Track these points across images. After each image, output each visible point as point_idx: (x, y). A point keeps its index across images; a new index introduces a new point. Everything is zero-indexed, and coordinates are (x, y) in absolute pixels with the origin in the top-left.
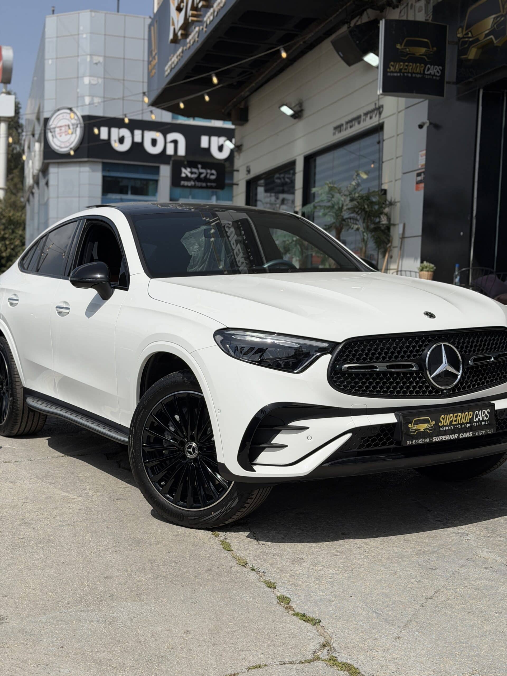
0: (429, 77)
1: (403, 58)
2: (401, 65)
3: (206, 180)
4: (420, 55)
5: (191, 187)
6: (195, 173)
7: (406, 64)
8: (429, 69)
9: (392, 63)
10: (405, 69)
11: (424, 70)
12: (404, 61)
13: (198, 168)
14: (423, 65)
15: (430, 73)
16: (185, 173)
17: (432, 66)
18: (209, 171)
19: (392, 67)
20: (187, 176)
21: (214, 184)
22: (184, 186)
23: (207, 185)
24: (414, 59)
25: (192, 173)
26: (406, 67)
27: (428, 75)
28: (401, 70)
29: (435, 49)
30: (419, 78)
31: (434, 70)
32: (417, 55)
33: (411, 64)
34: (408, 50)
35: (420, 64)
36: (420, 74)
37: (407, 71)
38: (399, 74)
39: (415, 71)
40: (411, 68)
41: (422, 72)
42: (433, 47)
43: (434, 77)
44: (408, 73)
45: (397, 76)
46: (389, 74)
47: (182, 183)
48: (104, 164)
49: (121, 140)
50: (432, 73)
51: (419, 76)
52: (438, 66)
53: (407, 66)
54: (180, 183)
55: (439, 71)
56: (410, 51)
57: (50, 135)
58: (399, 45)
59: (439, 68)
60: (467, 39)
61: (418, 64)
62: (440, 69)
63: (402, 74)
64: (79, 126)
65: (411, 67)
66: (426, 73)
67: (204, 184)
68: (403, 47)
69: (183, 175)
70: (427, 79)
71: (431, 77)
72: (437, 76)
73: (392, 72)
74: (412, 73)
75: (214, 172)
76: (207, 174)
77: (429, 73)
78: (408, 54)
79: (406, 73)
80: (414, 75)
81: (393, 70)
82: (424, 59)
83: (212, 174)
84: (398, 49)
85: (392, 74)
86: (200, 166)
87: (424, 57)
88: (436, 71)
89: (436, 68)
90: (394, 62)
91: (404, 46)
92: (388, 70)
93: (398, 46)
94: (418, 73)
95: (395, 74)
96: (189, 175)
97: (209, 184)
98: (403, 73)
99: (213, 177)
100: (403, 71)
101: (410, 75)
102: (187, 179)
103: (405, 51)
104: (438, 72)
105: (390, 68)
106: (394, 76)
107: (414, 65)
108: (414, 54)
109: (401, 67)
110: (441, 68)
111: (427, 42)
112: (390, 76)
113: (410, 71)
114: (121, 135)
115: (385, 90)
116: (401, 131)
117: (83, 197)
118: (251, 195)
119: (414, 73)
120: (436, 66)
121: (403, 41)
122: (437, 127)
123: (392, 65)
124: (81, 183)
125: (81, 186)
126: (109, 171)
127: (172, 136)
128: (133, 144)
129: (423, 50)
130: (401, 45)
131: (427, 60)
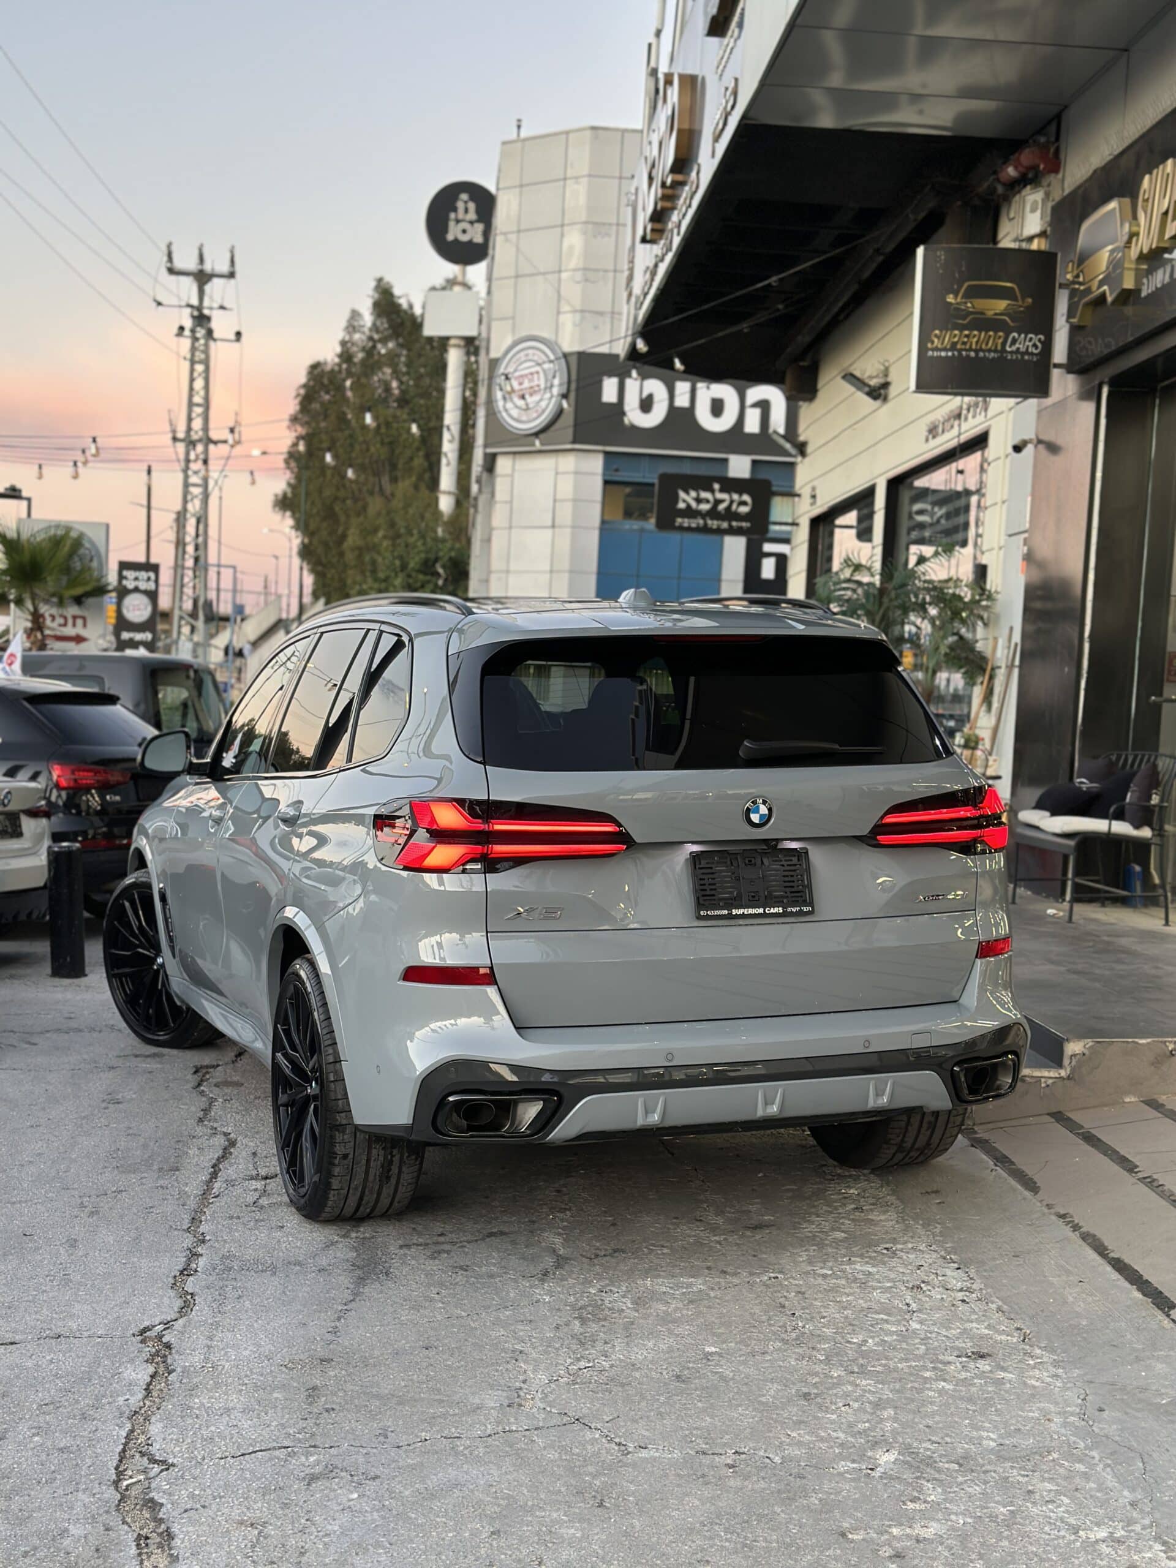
0: (1015, 357)
1: (961, 322)
2: (955, 336)
3: (730, 515)
4: (996, 314)
5: (698, 530)
6: (708, 501)
7: (967, 332)
8: (1014, 341)
9: (937, 332)
10: (964, 343)
11: (1004, 344)
12: (962, 328)
13: (713, 491)
14: (1001, 334)
15: (1018, 349)
16: (684, 501)
17: (1023, 336)
18: (735, 497)
19: (936, 340)
20: (689, 506)
21: (745, 524)
22: (681, 528)
23: (730, 526)
24: (983, 323)
25: (699, 500)
26: (965, 340)
27: (1011, 352)
28: (954, 345)
29: (1030, 300)
30: (994, 358)
31: (1026, 343)
32: (990, 313)
33: (976, 332)
34: (969, 305)
35: (996, 332)
36: (996, 351)
37: (968, 346)
38: (950, 354)
39: (984, 346)
40: (975, 340)
41: (999, 348)
42: (1023, 299)
43: (1026, 357)
44: (971, 349)
45: (947, 357)
46: (930, 353)
47: (679, 520)
48: (607, 455)
49: (646, 405)
50: (1023, 349)
51: (992, 355)
52: (1036, 335)
53: (967, 336)
54: (674, 521)
55: (1039, 345)
56: (973, 307)
57: (499, 396)
59: (1036, 338)
60: (1077, 286)
61: (991, 333)
62: (1040, 340)
63: (956, 353)
64: (558, 375)
65: (976, 338)
66: (1008, 349)
67: (725, 525)
69: (681, 505)
70: (1011, 360)
71: (1019, 356)
72: (1032, 354)
73: (937, 349)
74: (976, 351)
75: (746, 498)
76: (732, 502)
77: (1014, 348)
78: (968, 313)
79: (966, 350)
80: (981, 354)
81: (940, 346)
83: (744, 503)
84: (951, 304)
85: (935, 354)
86: (716, 486)
87: (1007, 319)
88: (1030, 344)
89: (1031, 339)
90: (941, 330)
91: (965, 296)
92: (929, 345)
93: (950, 299)
94: (990, 351)
95: (943, 354)
96: (694, 504)
97: (734, 524)
98: (960, 351)
99: (744, 509)
100: (959, 346)
101: (973, 354)
102: (689, 512)
103: (963, 307)
104: (1035, 346)
105: (933, 342)
106: (941, 357)
107: (983, 334)
108: (982, 313)
109: (956, 339)
110: (1042, 337)
111: (1012, 288)
112: (932, 357)
113: (974, 346)
114: (645, 394)
115: (924, 385)
116: (1010, 450)
117: (560, 527)
118: (820, 547)
119: (981, 350)
120: (1030, 336)
121: (960, 287)
122: (1053, 448)
123: (936, 336)
124: (558, 497)
125: (557, 504)
126: (617, 470)
127: (758, 392)
128: (672, 410)
129: (1002, 305)
130: (956, 297)
131: (1012, 324)
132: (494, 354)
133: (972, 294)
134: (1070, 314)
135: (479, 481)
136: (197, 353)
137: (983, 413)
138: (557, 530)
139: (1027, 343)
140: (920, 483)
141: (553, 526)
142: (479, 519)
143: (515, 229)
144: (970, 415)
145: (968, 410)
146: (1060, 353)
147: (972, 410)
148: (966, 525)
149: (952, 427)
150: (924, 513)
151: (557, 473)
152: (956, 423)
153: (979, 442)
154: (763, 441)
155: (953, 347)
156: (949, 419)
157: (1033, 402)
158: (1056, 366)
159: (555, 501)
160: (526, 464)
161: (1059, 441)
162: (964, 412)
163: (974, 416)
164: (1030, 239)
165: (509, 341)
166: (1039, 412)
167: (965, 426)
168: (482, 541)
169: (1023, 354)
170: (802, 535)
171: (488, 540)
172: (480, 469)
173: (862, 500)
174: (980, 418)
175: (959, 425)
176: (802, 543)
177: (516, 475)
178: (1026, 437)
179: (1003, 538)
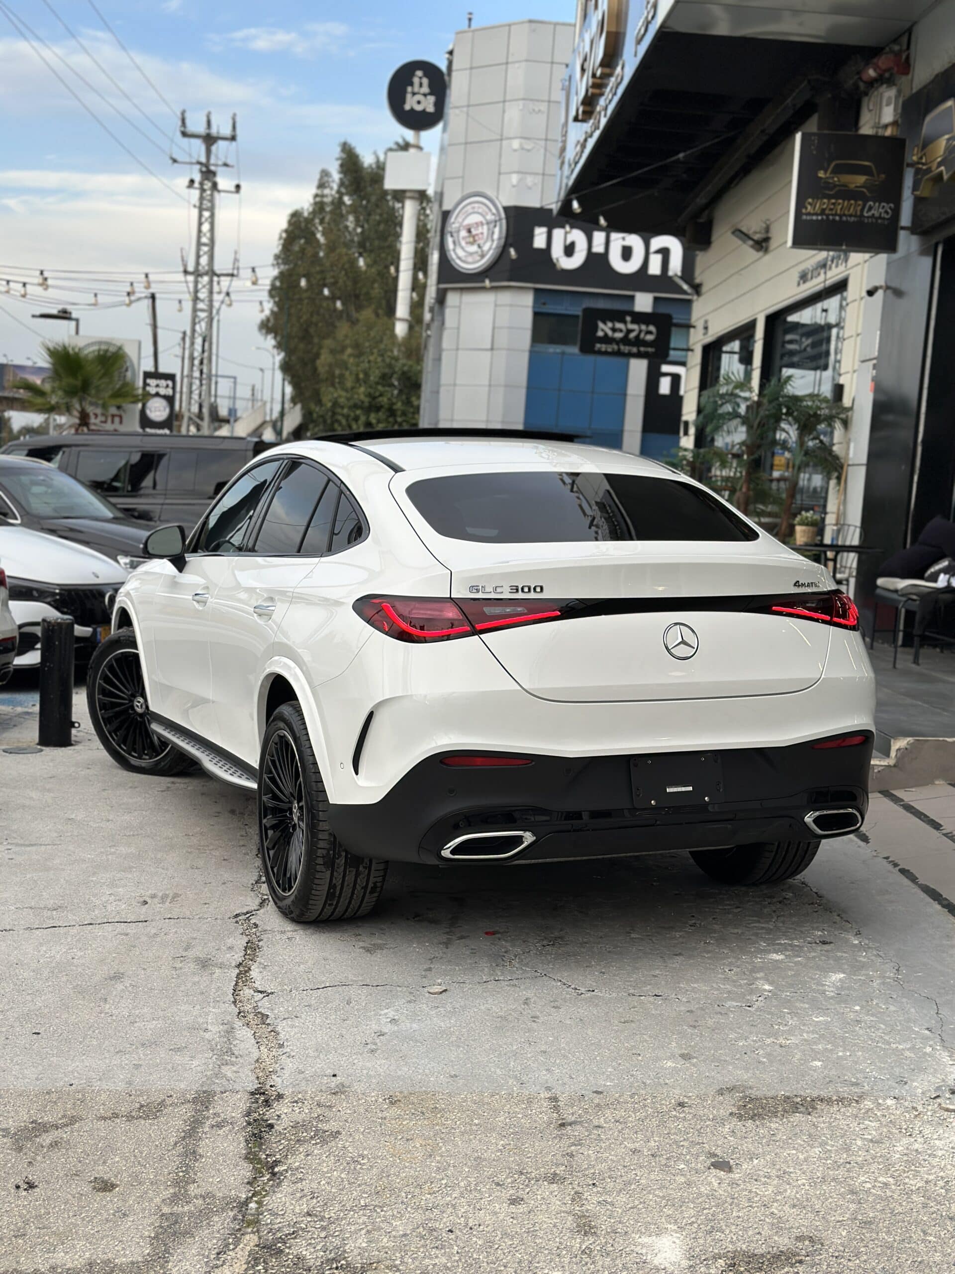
0: (870, 220)
1: (827, 192)
2: (824, 203)
3: (638, 342)
4: (857, 187)
5: (612, 353)
6: (621, 331)
7: (833, 201)
8: (870, 208)
9: (810, 200)
10: (831, 210)
11: (862, 210)
12: (829, 197)
13: (625, 323)
14: (860, 202)
15: (873, 215)
16: (602, 330)
17: (877, 204)
18: (643, 327)
19: (809, 207)
20: (606, 335)
21: (650, 350)
22: (600, 352)
23: (637, 350)
24: (847, 194)
25: (614, 330)
26: (832, 207)
27: (868, 217)
28: (823, 210)
29: (883, 176)
30: (854, 222)
31: (878, 210)
32: (852, 186)
33: (840, 201)
34: (836, 179)
35: (856, 200)
36: (855, 216)
37: (834, 212)
38: (820, 218)
39: (846, 212)
40: (840, 207)
41: (858, 213)
42: (879, 175)
43: (880, 221)
44: (836, 214)
45: (817, 220)
46: (804, 217)
47: (598, 346)
48: (537, 291)
49: (569, 250)
50: (877, 215)
51: (853, 219)
52: (888, 203)
53: (834, 204)
54: (594, 347)
55: (890, 211)
56: (839, 181)
57: (450, 241)
58: (822, 172)
59: (888, 206)
60: (921, 166)
61: (852, 202)
62: (890, 208)
63: (824, 217)
64: (499, 225)
65: (840, 205)
66: (865, 214)
67: (633, 350)
68: (828, 175)
69: (600, 334)
70: (866, 224)
71: (874, 220)
72: (884, 219)
73: (809, 214)
74: (840, 216)
75: (652, 328)
76: (640, 331)
77: (870, 214)
78: (835, 186)
79: (832, 215)
80: (844, 218)
81: (812, 212)
82: (863, 192)
83: (649, 332)
84: (821, 178)
85: (809, 218)
86: (628, 319)
87: (865, 191)
88: (883, 211)
89: (883, 207)
90: (813, 199)
91: (833, 172)
92: (804, 211)
93: (821, 174)
94: (851, 216)
95: (814, 218)
96: (610, 333)
97: (641, 349)
98: (827, 215)
99: (650, 338)
100: (827, 212)
101: (837, 218)
102: (606, 340)
103: (831, 181)
104: (886, 212)
105: (806, 208)
106: (812, 220)
107: (846, 202)
108: (846, 186)
109: (825, 206)
110: (892, 205)
111: (869, 166)
112: (806, 220)
113: (839, 212)
114: (569, 242)
115: (799, 242)
116: (864, 294)
117: (498, 349)
118: (710, 369)
119: (844, 215)
120: (883, 204)
121: (829, 165)
122: (898, 293)
123: (810, 204)
124: (496, 325)
125: (496, 330)
126: (544, 304)
127: (659, 242)
128: (591, 255)
129: (861, 179)
130: (826, 172)
131: (868, 194)
132: (446, 207)
133: (838, 170)
134: (915, 187)
135: (431, 310)
136: (205, 202)
137: (844, 264)
138: (495, 352)
139: (880, 210)
140: (792, 318)
141: (492, 349)
142: (432, 342)
143: (465, 103)
144: (834, 266)
145: (832, 261)
146: (906, 219)
147: (835, 261)
148: (828, 353)
149: (819, 274)
150: (793, 343)
151: (496, 305)
152: (822, 271)
153: (840, 287)
154: (663, 282)
155: (823, 212)
156: (816, 269)
157: (883, 257)
158: (903, 228)
159: (494, 328)
160: (470, 299)
161: (903, 288)
162: (829, 263)
163: (837, 266)
164: (886, 126)
165: (459, 196)
166: (889, 264)
167: (830, 274)
168: (434, 360)
169: (877, 218)
170: (695, 359)
171: (438, 359)
172: (433, 301)
173: (745, 332)
174: (841, 268)
175: (825, 273)
176: (695, 366)
177: (463, 306)
178: (877, 284)
179: (857, 365)
